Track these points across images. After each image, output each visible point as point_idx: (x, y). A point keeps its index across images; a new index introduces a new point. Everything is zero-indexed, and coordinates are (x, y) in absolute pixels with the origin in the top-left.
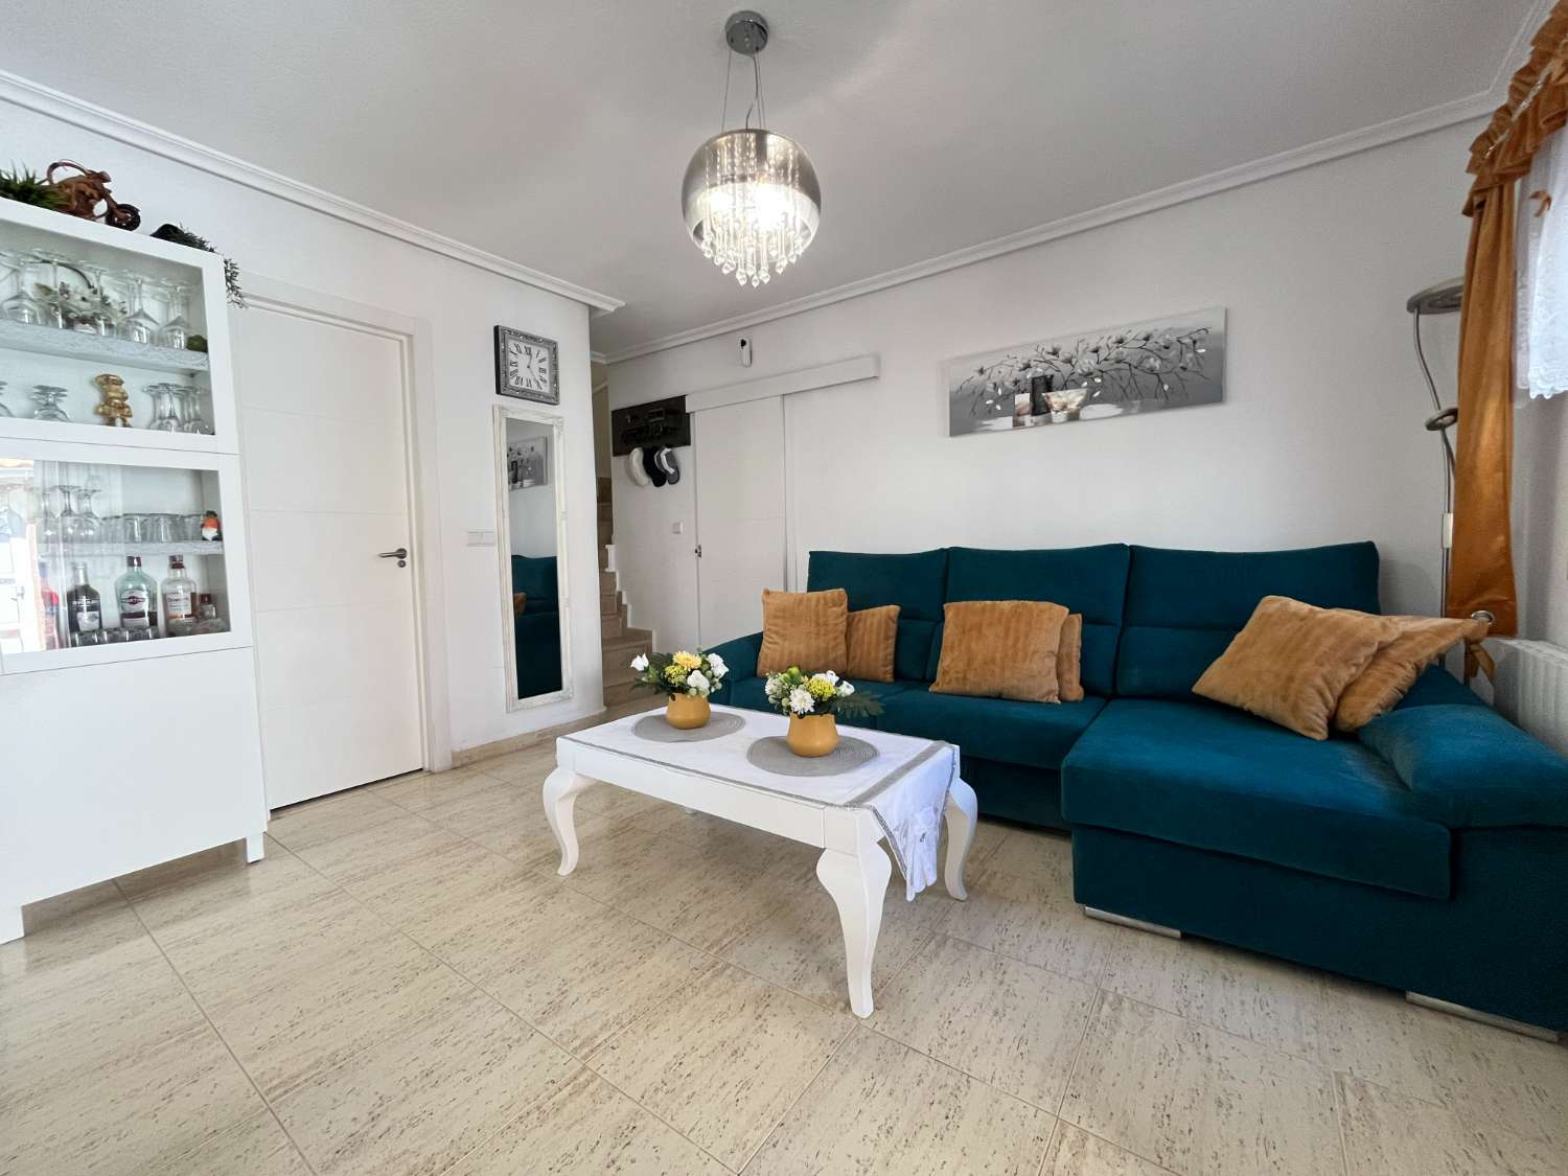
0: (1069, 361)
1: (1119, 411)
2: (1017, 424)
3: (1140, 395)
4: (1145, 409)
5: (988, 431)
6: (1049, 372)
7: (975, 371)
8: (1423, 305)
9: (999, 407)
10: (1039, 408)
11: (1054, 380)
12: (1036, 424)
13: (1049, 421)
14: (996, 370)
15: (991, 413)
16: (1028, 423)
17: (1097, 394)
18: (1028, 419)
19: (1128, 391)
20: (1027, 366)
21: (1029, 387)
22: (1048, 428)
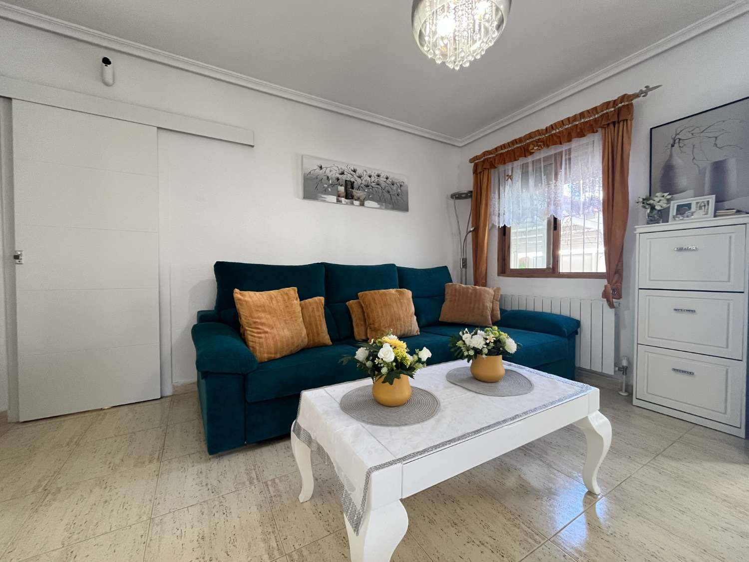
0: (360, 177)
1: (378, 206)
2: (338, 201)
3: (385, 202)
4: (386, 208)
5: (325, 201)
6: (352, 180)
7: (317, 166)
8: (457, 196)
9: (329, 189)
10: (349, 196)
11: (354, 184)
12: (347, 204)
13: (352, 204)
14: (328, 169)
15: (325, 192)
16: (343, 202)
17: (371, 196)
18: (343, 199)
19: (381, 198)
20: (342, 173)
21: (344, 183)
22: (351, 207)
